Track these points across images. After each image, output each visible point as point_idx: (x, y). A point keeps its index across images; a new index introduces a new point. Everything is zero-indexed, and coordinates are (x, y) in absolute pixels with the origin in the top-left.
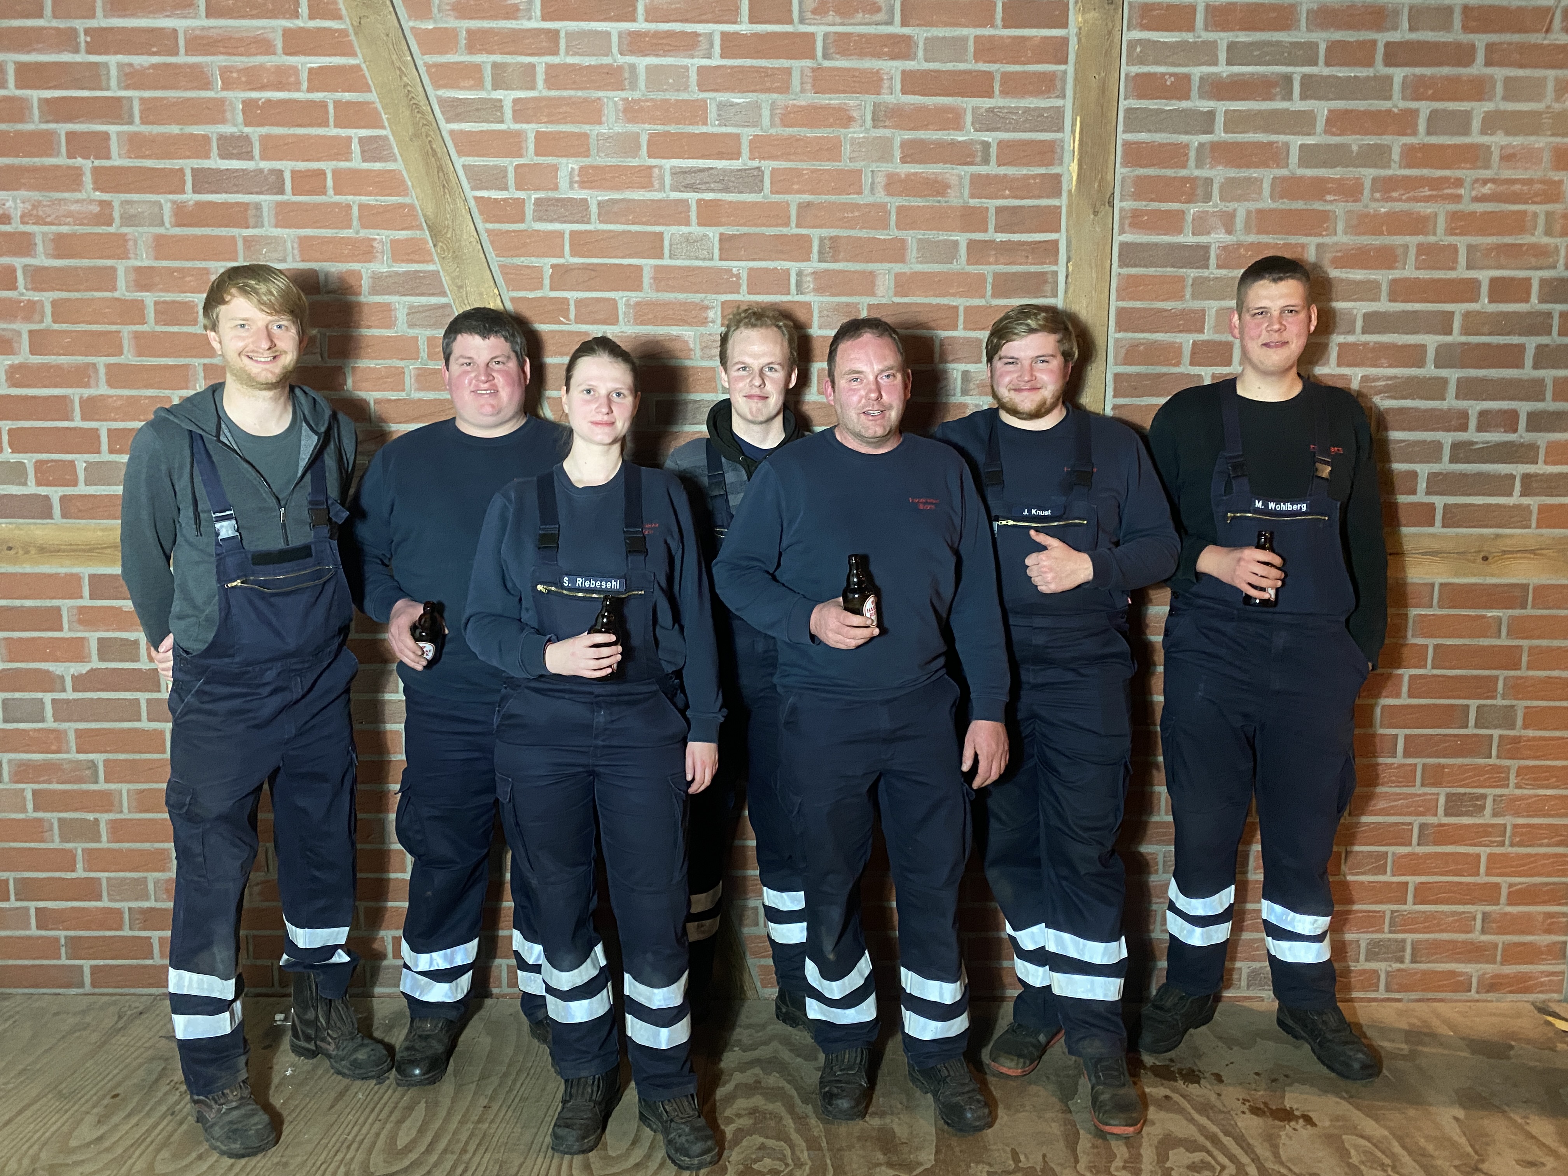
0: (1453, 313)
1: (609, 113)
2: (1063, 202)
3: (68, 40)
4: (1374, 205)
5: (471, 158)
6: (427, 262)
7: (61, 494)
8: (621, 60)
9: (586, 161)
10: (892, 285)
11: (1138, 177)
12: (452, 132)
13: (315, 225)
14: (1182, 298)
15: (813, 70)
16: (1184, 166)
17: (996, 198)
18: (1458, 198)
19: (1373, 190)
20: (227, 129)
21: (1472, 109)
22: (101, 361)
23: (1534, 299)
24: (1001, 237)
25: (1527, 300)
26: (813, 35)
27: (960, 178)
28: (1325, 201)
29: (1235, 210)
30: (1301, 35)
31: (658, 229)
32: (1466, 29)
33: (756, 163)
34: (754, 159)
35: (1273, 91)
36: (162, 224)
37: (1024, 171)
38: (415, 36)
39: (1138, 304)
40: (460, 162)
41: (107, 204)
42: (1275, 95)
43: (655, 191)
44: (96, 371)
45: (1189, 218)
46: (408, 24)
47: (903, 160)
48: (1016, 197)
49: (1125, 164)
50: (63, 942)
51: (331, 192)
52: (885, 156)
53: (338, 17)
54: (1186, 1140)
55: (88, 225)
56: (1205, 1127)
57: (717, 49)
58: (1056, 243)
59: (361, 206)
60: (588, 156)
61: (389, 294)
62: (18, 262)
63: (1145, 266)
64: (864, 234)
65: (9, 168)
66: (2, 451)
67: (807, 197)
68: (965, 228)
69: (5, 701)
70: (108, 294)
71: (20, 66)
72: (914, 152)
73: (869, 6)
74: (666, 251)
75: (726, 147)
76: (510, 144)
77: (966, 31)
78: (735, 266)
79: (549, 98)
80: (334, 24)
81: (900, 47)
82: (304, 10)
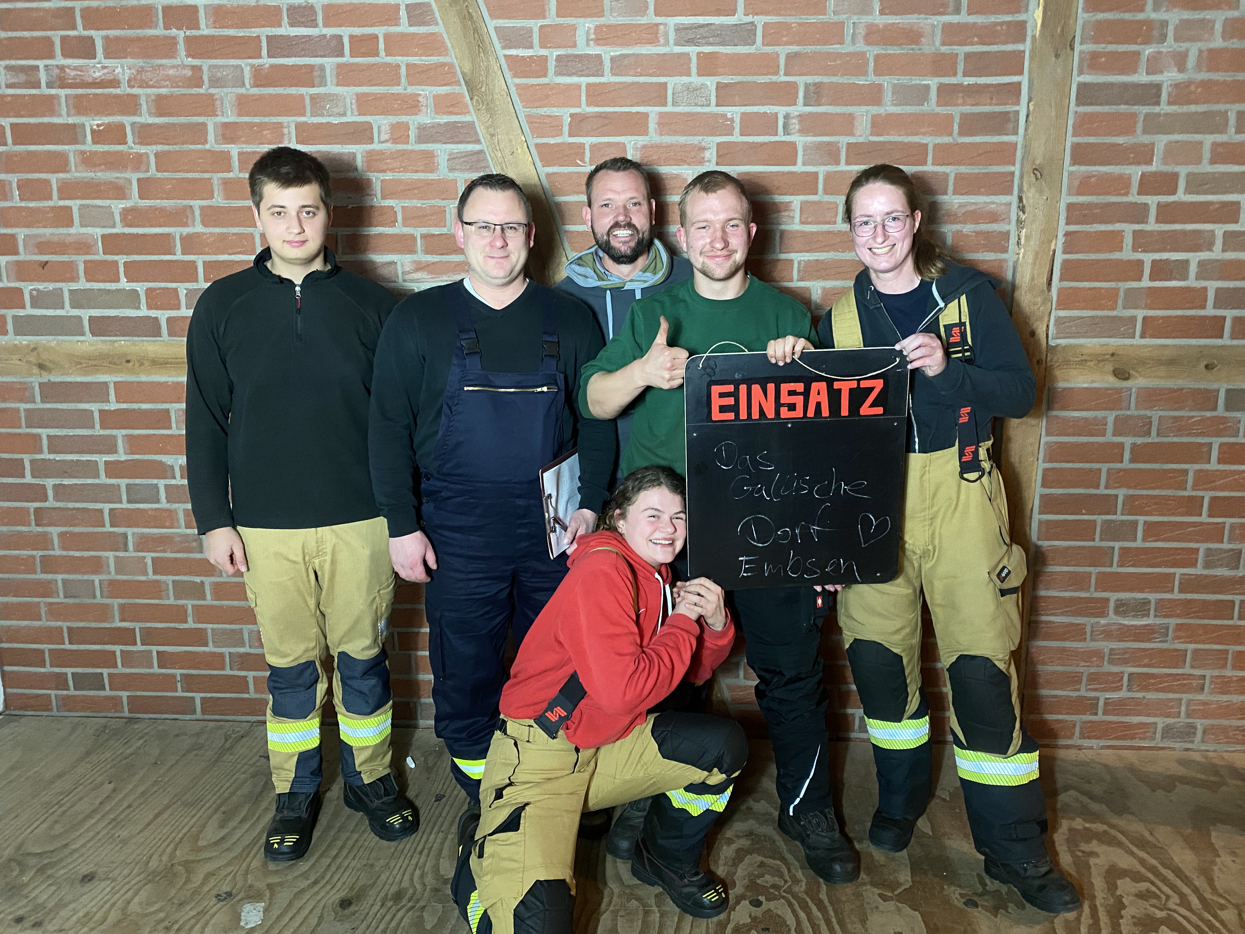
2: (1027, 47)
5: (501, 21)
6: (465, 113)
7: (167, 316)
9: (601, 21)
10: (869, 126)
11: (1098, 21)
13: (371, 83)
14: (1133, 133)
16: (1142, 11)
17: (966, 45)
22: (197, 204)
24: (968, 80)
27: (933, 26)
29: (1187, 50)
31: (662, 80)
33: (749, 19)
34: (748, 15)
36: (243, 85)
37: (993, 19)
39: (1092, 140)
40: (492, 24)
41: (197, 69)
43: (660, 45)
44: (193, 213)
45: (1144, 59)
47: (882, 13)
48: (984, 44)
49: (1086, 10)
50: (179, 678)
51: (382, 53)
52: (865, 9)
54: (1131, 871)
55: (183, 87)
56: (1145, 860)
58: (1019, 84)
59: (408, 65)
60: (603, 16)
61: (433, 142)
62: (127, 120)
63: (1101, 104)
64: (845, 80)
65: (117, 39)
66: (118, 280)
67: (795, 48)
68: (936, 73)
69: (128, 486)
70: (199, 147)
72: (892, 4)
74: (670, 99)
75: (724, 5)
76: (535, 6)
78: (728, 111)
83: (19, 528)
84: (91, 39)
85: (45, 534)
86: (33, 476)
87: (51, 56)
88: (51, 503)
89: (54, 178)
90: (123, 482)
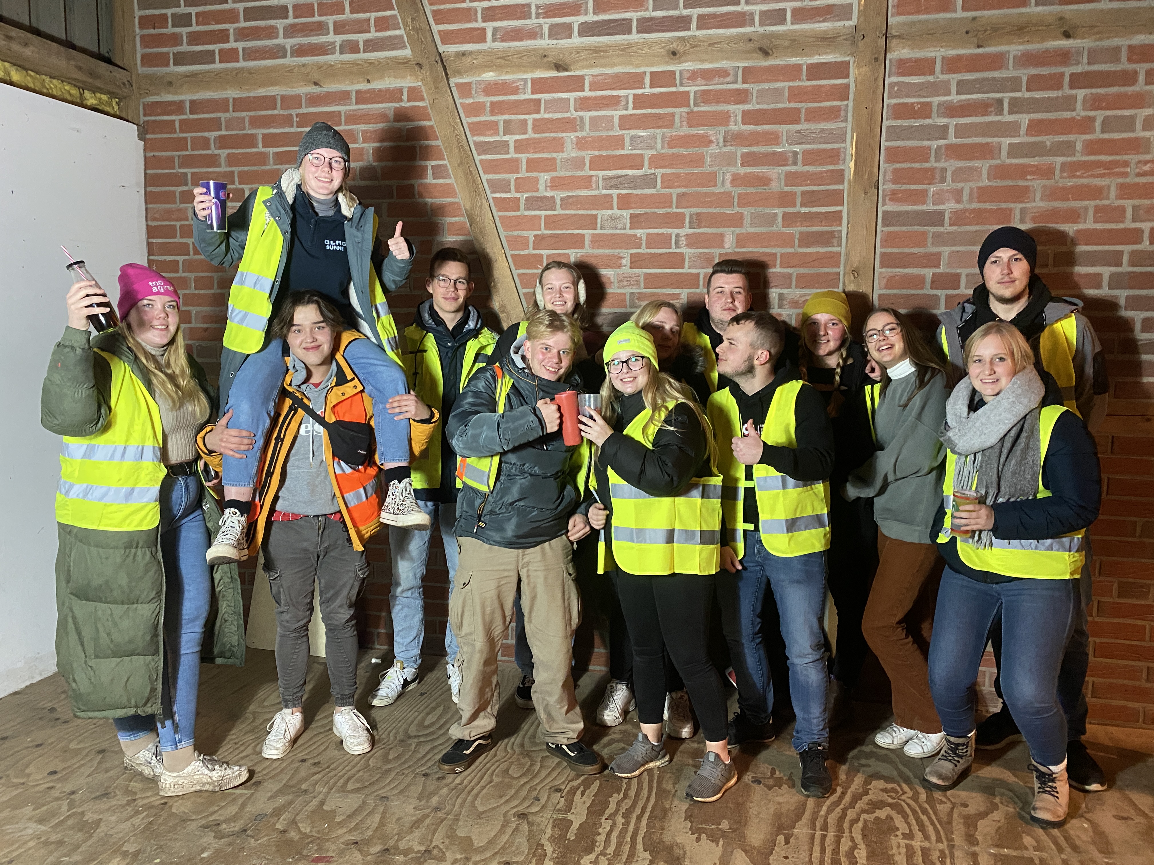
0: (1122, 252)
1: (568, 146)
2: (845, 186)
3: (287, 120)
4: (1062, 180)
5: (491, 175)
6: (466, 234)
8: (575, 114)
9: (555, 174)
10: (735, 241)
11: (896, 169)
12: (481, 161)
14: (925, 246)
15: (688, 113)
16: (927, 160)
17: (801, 186)
18: (1125, 175)
19: (1061, 172)
20: (365, 164)
21: (1136, 114)
24: (804, 210)
26: (688, 93)
27: (778, 173)
28: (1027, 180)
29: (962, 188)
30: (1009, 72)
31: (594, 212)
32: (1129, 60)
34: (651, 168)
35: (990, 110)
37: (820, 169)
38: (463, 107)
39: (895, 250)
40: (485, 178)
42: (991, 112)
43: (593, 190)
45: (930, 194)
46: (459, 102)
47: (743, 165)
48: (814, 185)
49: (888, 160)
51: (416, 196)
52: (731, 163)
53: (422, 99)
57: (631, 105)
58: (840, 212)
59: (432, 204)
60: (556, 171)
63: (900, 226)
64: (718, 210)
67: (683, 190)
68: (783, 205)
71: (264, 136)
72: (749, 160)
73: (723, 73)
74: (599, 225)
75: (635, 162)
76: (513, 166)
77: (783, 84)
78: (639, 232)
79: (534, 139)
80: (421, 104)
81: (741, 96)
82: (405, 97)
84: (243, 191)
89: (215, 276)
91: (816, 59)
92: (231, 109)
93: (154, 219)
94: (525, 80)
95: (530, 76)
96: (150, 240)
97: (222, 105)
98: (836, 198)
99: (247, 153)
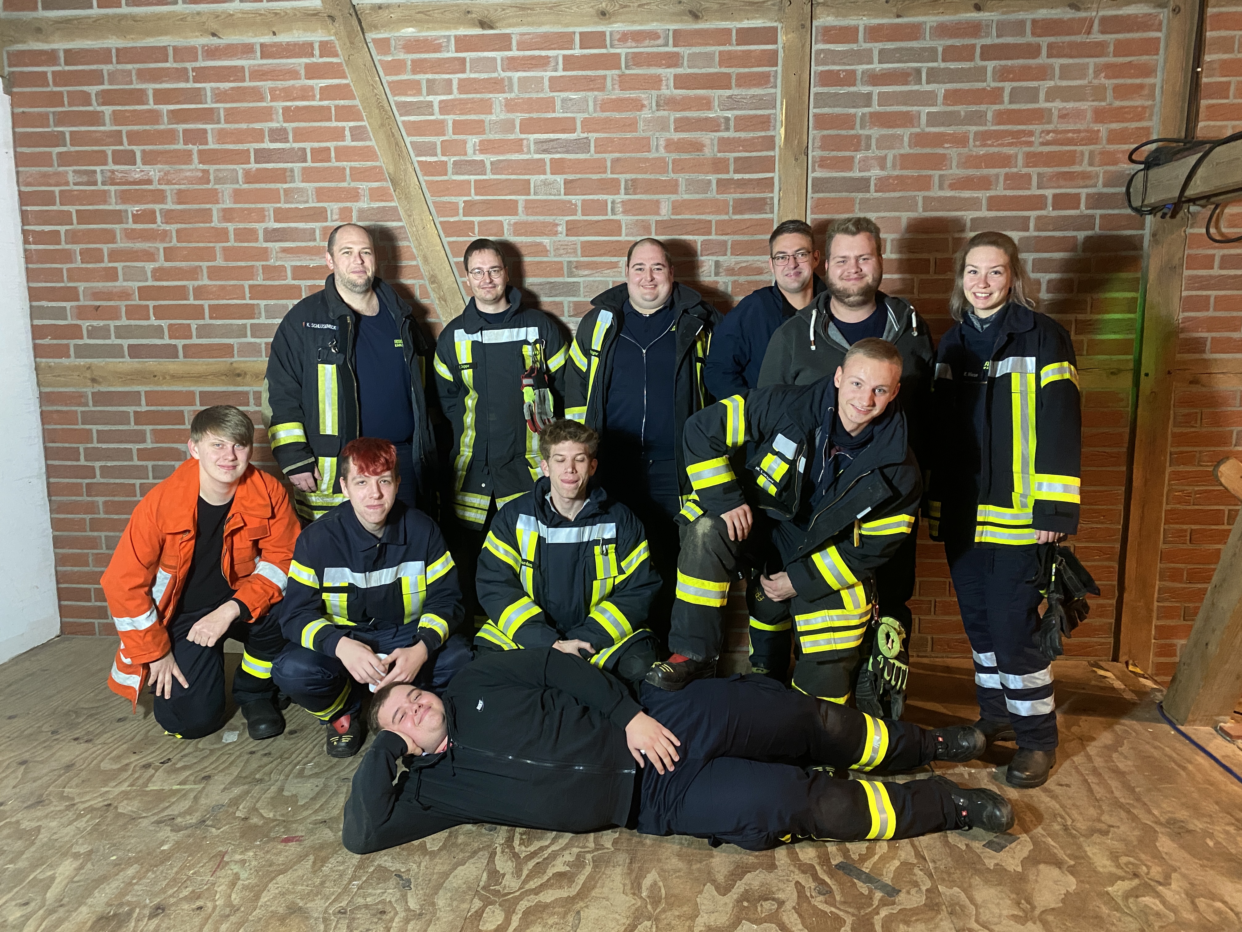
0: (1029, 218)
1: (497, 108)
2: (776, 153)
3: (182, 75)
4: (975, 149)
5: (415, 137)
6: (390, 201)
7: (183, 343)
8: (503, 74)
9: (484, 137)
10: (670, 208)
11: (824, 136)
12: (403, 122)
13: (326, 180)
15: (620, 76)
16: (853, 129)
17: (734, 152)
18: (1030, 144)
19: (974, 140)
20: (274, 125)
21: (1039, 86)
22: (205, 264)
23: (1083, 206)
24: (737, 176)
25: (1078, 207)
26: (619, 55)
27: (712, 140)
28: (944, 148)
29: (886, 155)
30: (926, 43)
31: (527, 177)
32: (1033, 34)
33: (585, 135)
34: (584, 132)
35: (909, 79)
36: (238, 183)
37: (751, 135)
38: (381, 64)
39: (825, 216)
40: (408, 140)
41: (206, 172)
42: (911, 81)
43: (525, 154)
44: (202, 271)
45: (857, 161)
46: (376, 58)
47: (676, 130)
48: (746, 151)
49: (815, 128)
51: (334, 160)
52: (664, 128)
53: (337, 55)
55: (195, 184)
57: (561, 66)
58: (772, 178)
59: (351, 168)
60: (484, 134)
61: (369, 221)
62: (157, 207)
63: (829, 192)
64: (652, 177)
65: (152, 151)
66: (148, 318)
67: (617, 155)
68: (717, 171)
69: (153, 466)
70: (208, 225)
71: (156, 91)
72: (682, 125)
73: (653, 35)
74: (532, 191)
75: (567, 125)
76: (438, 128)
77: (713, 48)
78: (573, 198)
79: (461, 100)
80: (334, 60)
81: (672, 60)
82: (317, 52)
83: (74, 498)
84: (133, 153)
85: (93, 503)
86: (86, 460)
87: (106, 164)
88: (98, 479)
89: (105, 248)
90: (150, 464)
91: (746, 24)
92: (114, 60)
93: (28, 184)
94: (448, 37)
95: (453, 33)
96: (24, 208)
97: (104, 56)
98: (767, 164)
99: (135, 111)
